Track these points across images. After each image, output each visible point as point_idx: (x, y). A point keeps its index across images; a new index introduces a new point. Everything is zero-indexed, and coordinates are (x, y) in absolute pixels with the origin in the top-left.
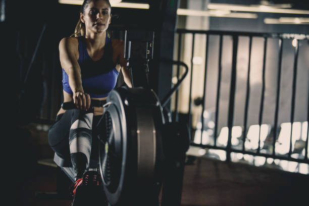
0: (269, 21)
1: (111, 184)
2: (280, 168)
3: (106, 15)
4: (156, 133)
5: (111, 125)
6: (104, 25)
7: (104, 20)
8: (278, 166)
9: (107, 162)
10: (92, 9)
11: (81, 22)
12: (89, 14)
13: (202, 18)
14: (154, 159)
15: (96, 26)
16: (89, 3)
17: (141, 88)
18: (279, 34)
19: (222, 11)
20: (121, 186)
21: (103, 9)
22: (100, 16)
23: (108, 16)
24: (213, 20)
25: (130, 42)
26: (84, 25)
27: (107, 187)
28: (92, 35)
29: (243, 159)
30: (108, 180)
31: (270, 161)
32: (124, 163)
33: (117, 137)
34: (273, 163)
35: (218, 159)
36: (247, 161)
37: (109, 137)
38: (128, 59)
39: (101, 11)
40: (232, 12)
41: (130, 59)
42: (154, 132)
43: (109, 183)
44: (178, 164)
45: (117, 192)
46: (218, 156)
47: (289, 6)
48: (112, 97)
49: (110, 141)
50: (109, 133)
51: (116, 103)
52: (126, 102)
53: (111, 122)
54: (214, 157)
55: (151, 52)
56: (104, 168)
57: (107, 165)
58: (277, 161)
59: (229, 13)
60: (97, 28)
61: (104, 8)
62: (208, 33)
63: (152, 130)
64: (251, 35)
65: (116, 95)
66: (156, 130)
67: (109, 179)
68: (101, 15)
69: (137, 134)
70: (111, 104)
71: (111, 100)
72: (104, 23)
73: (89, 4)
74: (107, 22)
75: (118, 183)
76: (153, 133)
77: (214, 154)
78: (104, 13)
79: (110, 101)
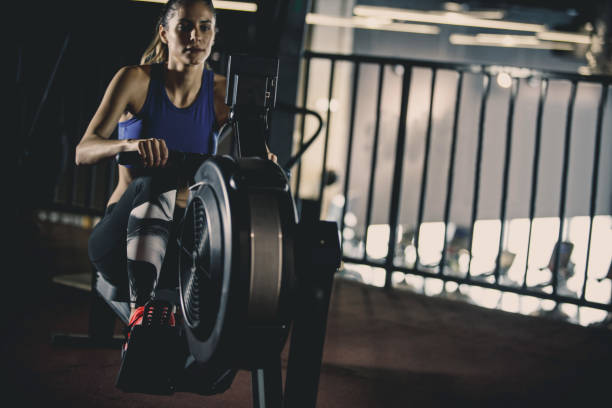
0: (458, 39)
1: (199, 325)
2: (469, 301)
3: (207, 32)
4: (283, 238)
5: (205, 222)
6: (204, 50)
7: (204, 41)
8: (466, 296)
9: (194, 286)
10: (182, 21)
11: (160, 40)
12: (176, 30)
13: (342, 29)
14: (279, 285)
15: (188, 52)
16: (177, 9)
17: (257, 158)
18: (483, 66)
19: (376, 18)
20: (218, 329)
21: (203, 22)
22: (196, 35)
23: (211, 34)
24: (361, 34)
25: (237, 77)
26: (165, 47)
27: (194, 331)
28: (180, 68)
29: (404, 282)
30: (195, 319)
31: (452, 286)
32: (225, 290)
33: (215, 244)
34: (458, 290)
35: (359, 280)
36: (411, 286)
37: (198, 243)
38: (232, 107)
39: (198, 25)
40: (395, 21)
41: (235, 106)
42: (280, 236)
43: (196, 324)
44: (320, 294)
45: (210, 341)
46: (360, 276)
47: (498, 14)
48: (206, 174)
49: (200, 250)
50: (199, 237)
51: (212, 185)
52: (232, 183)
53: (204, 216)
54: (351, 277)
55: (272, 94)
56: (187, 296)
57: (193, 292)
58: (465, 289)
59: (389, 22)
60: (189, 57)
61: (203, 19)
62: (357, 60)
63: (278, 234)
64: (435, 66)
65: (213, 169)
66: (283, 234)
67: (197, 316)
68: (199, 32)
69: (250, 238)
70: (204, 185)
71: (203, 178)
72: (202, 47)
73: (177, 12)
74: (208, 44)
75: (214, 324)
76: (278, 238)
77: (351, 273)
78: (204, 27)
79: (201, 181)
